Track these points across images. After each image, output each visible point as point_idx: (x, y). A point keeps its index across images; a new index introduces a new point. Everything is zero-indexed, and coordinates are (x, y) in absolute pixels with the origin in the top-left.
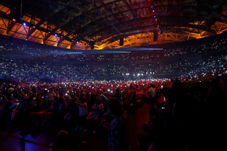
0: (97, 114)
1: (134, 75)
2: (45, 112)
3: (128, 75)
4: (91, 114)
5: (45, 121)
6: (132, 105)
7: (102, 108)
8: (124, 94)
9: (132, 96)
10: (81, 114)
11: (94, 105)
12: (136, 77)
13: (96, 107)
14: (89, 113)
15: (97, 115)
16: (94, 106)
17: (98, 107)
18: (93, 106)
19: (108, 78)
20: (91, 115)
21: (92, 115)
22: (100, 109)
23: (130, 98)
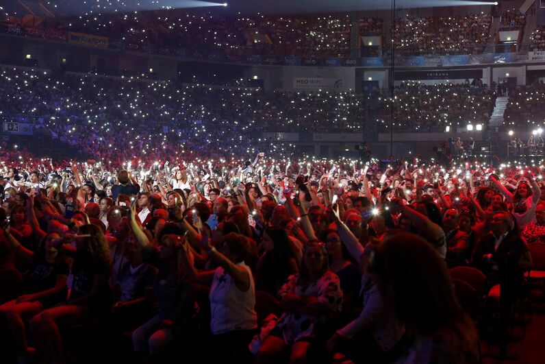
0: (305, 326)
1: (511, 133)
2: (37, 304)
3: (475, 133)
4: (271, 325)
5: (31, 349)
6: (496, 291)
7: (331, 299)
8: (456, 232)
9: (498, 243)
10: (217, 326)
11: (290, 277)
12: (525, 142)
13: (303, 290)
14: (261, 322)
15: (307, 334)
16: (288, 289)
17: (310, 289)
18: (284, 287)
19: (364, 144)
20: (272, 332)
21: (276, 332)
22: (321, 299)
23: (489, 256)
